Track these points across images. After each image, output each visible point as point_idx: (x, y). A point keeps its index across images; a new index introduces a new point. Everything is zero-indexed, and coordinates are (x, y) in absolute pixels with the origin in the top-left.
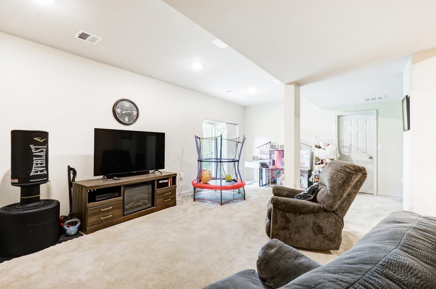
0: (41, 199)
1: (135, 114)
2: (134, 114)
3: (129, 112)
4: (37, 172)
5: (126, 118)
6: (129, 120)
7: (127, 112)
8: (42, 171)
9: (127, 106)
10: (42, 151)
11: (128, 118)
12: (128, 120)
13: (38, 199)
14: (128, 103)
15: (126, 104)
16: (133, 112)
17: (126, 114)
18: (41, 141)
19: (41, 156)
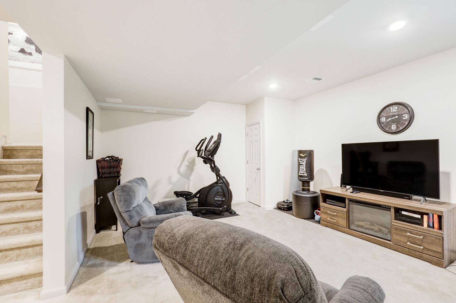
0: (311, 190)
1: (407, 118)
2: (405, 119)
3: (397, 117)
4: (301, 173)
5: (392, 126)
6: (397, 127)
7: (394, 118)
8: (303, 173)
9: (394, 111)
10: (303, 162)
11: (395, 126)
12: (395, 128)
13: (308, 190)
14: (395, 107)
15: (393, 109)
16: (403, 116)
17: (393, 121)
18: (303, 156)
19: (303, 165)
